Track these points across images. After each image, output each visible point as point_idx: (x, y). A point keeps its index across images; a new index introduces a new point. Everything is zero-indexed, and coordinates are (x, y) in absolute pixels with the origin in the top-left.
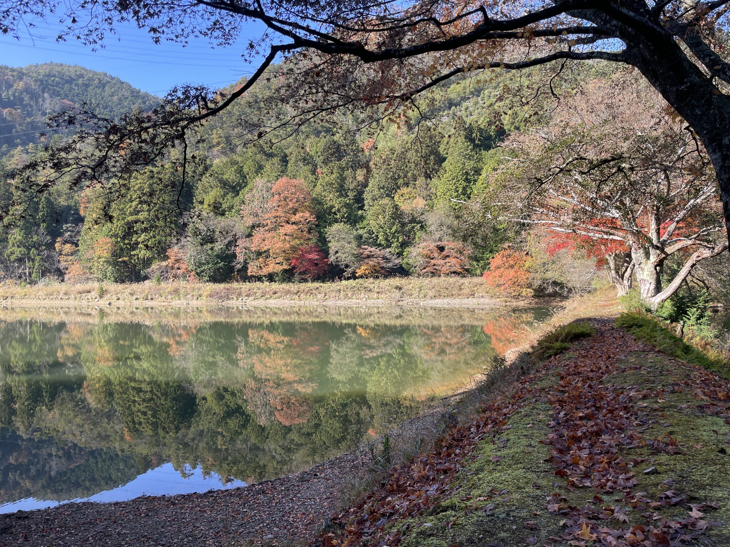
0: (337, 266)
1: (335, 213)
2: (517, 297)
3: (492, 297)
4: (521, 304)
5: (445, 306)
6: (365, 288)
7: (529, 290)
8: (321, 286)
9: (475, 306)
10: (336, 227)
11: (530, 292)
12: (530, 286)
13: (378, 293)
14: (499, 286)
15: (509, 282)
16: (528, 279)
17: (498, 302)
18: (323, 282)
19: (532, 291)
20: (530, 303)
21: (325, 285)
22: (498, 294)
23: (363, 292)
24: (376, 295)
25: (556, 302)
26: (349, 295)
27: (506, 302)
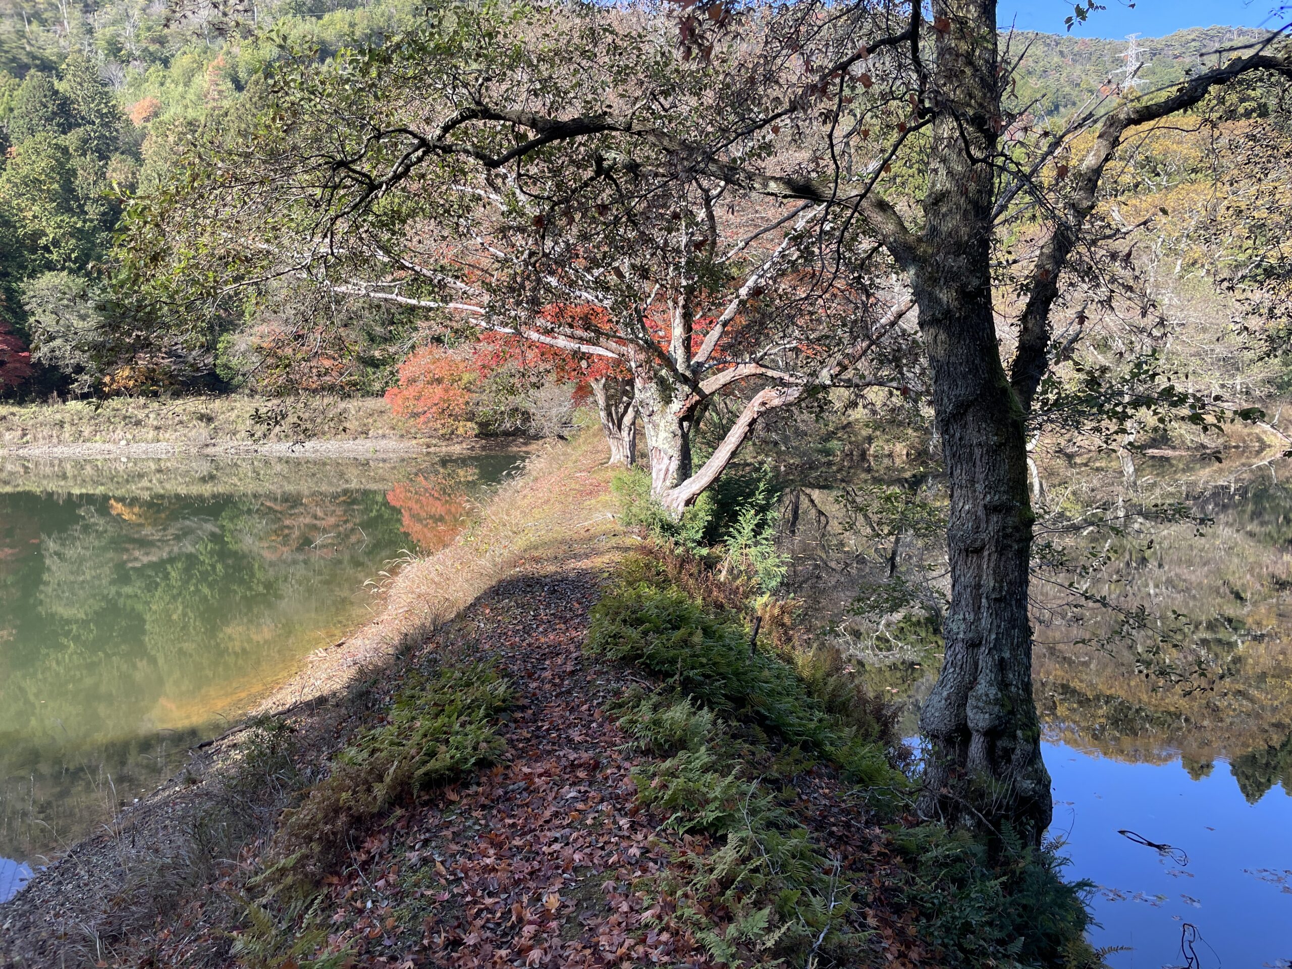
0: (55, 368)
1: (46, 249)
2: (448, 438)
3: (402, 436)
4: (457, 449)
5: (307, 454)
6: (125, 418)
7: (469, 424)
8: (13, 414)
9: (369, 456)
10: (47, 281)
11: (472, 428)
12: (471, 417)
13: (158, 428)
14: (415, 415)
15: (434, 409)
16: (467, 403)
17: (413, 447)
18: (21, 403)
19: (476, 427)
20: (473, 448)
21: (23, 411)
22: (413, 431)
23: (120, 427)
24: (152, 434)
25: (516, 446)
26: (86, 434)
27: (428, 446)
